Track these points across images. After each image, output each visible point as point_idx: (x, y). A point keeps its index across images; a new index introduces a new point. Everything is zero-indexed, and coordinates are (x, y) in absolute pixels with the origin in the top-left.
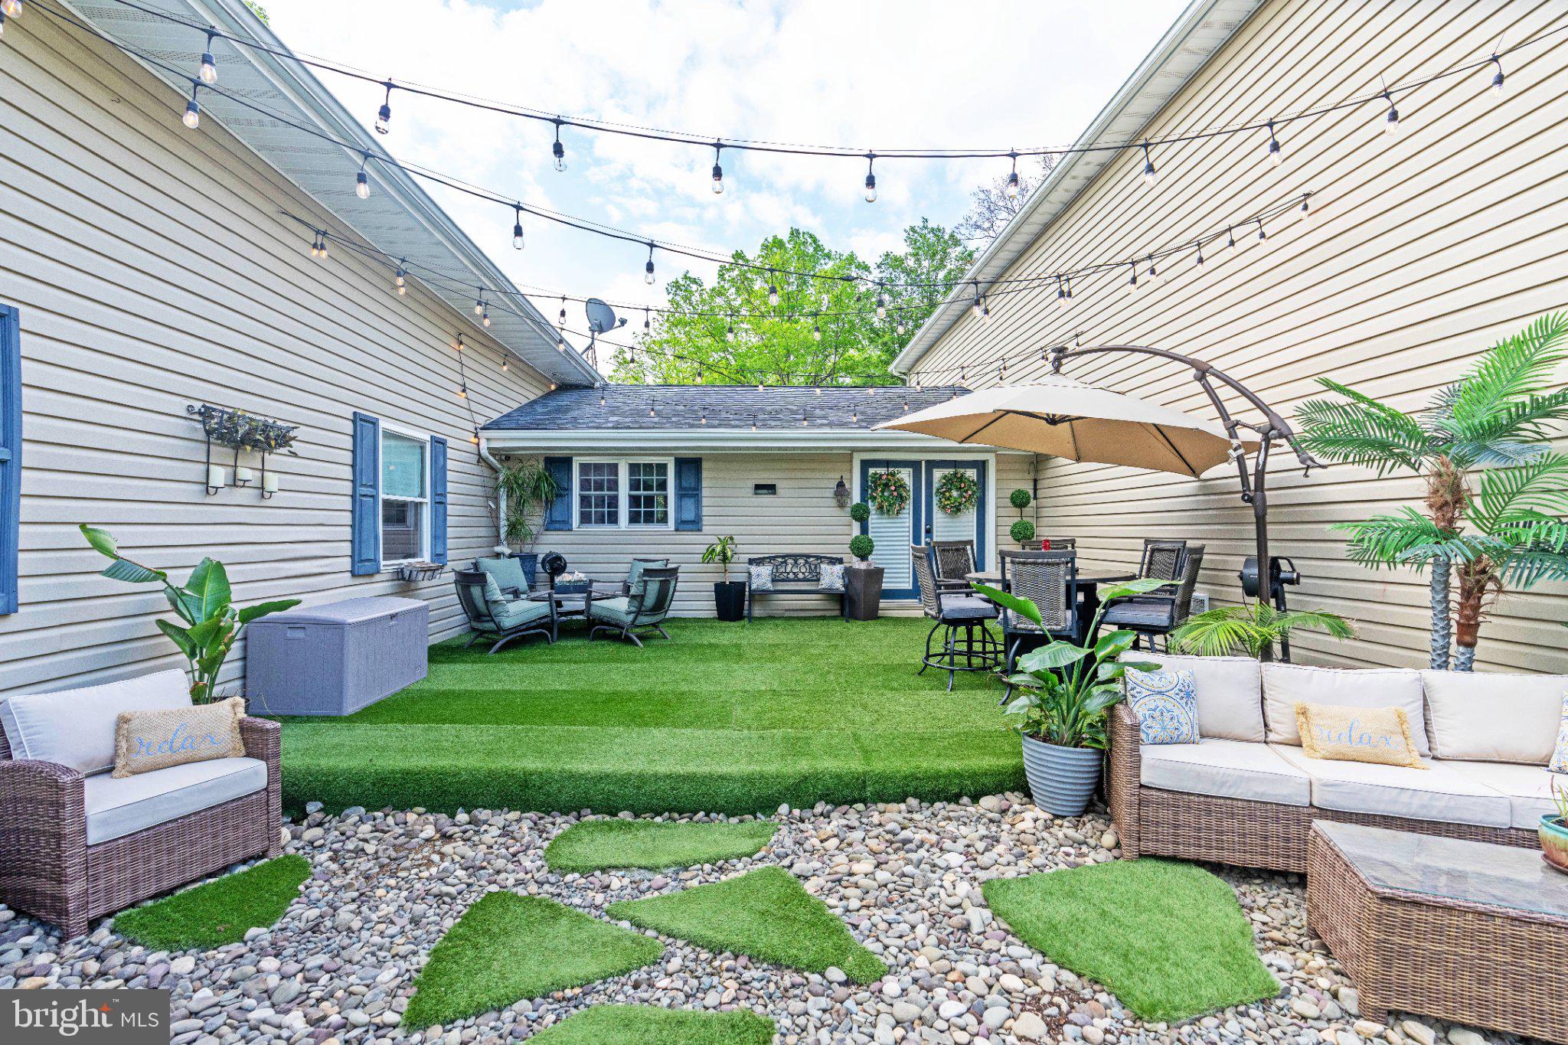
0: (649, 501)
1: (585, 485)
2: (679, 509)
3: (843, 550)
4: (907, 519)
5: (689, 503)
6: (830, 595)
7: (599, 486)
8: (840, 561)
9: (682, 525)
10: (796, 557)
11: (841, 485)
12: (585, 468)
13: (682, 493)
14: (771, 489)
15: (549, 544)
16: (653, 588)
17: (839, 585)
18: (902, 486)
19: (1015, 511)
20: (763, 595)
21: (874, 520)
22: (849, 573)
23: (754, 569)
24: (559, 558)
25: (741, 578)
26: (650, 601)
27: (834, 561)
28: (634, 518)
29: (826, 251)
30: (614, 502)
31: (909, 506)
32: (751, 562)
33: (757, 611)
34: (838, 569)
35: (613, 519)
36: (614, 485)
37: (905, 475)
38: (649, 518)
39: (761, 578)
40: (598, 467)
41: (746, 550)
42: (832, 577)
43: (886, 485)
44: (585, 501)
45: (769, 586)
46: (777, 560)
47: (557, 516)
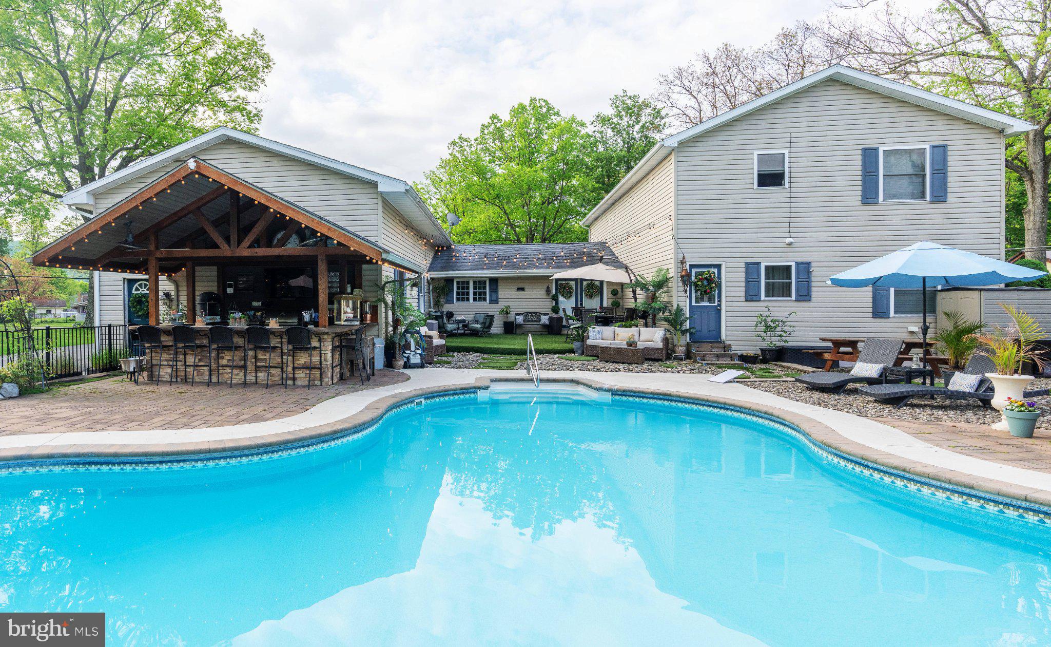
0: (480, 294)
1: (458, 288)
2: (490, 296)
3: (549, 310)
4: (573, 299)
5: (494, 295)
6: (544, 326)
7: (463, 288)
8: (548, 314)
9: (491, 302)
10: (532, 313)
11: (548, 287)
12: (458, 282)
13: (491, 291)
14: (522, 289)
15: (447, 308)
16: (488, 320)
17: (547, 322)
18: (571, 288)
19: (613, 297)
20: (520, 326)
21: (561, 299)
22: (551, 319)
23: (517, 317)
24: (451, 312)
25: (512, 320)
26: (487, 324)
27: (545, 314)
28: (475, 299)
29: (556, 110)
30: (468, 294)
31: (574, 294)
32: (516, 314)
33: (518, 332)
34: (547, 317)
35: (468, 300)
36: (468, 288)
37: (572, 283)
38: (480, 300)
39: (520, 319)
40: (463, 282)
41: (514, 310)
42: (545, 320)
43: (564, 288)
44: (458, 294)
45: (522, 323)
46: (526, 314)
47: (449, 299)
